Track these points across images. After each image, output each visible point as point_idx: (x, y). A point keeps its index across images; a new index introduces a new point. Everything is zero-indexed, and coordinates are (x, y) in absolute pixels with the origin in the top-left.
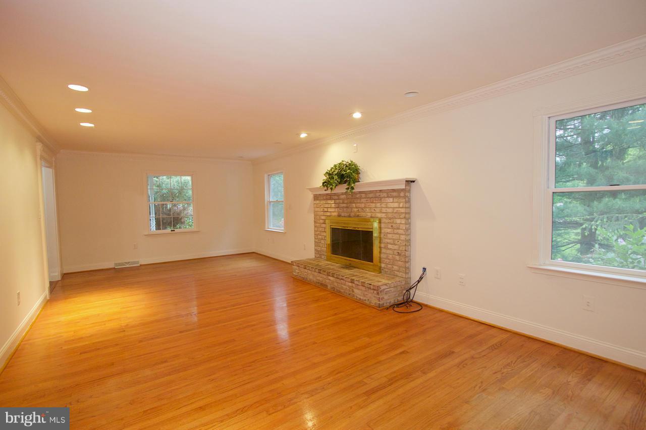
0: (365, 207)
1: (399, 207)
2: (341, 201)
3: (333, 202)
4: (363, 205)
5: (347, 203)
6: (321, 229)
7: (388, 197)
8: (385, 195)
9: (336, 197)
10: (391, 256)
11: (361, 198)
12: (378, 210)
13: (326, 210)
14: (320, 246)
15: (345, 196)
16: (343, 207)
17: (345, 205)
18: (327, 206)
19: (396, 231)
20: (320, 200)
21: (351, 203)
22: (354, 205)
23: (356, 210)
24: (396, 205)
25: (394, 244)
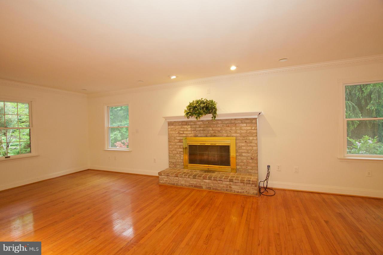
0: (221, 130)
1: (252, 129)
2: (198, 126)
3: (189, 126)
4: (219, 129)
5: (204, 128)
6: (176, 147)
7: (242, 123)
8: (239, 122)
9: (192, 123)
10: (245, 161)
11: (218, 123)
12: (233, 132)
13: (182, 132)
14: (175, 159)
15: (201, 122)
16: (200, 130)
17: (202, 129)
18: (182, 129)
19: (249, 145)
20: (175, 126)
21: (207, 127)
22: (211, 129)
23: (212, 132)
24: (249, 128)
25: (248, 153)
